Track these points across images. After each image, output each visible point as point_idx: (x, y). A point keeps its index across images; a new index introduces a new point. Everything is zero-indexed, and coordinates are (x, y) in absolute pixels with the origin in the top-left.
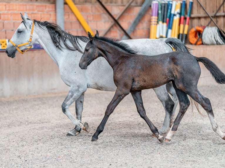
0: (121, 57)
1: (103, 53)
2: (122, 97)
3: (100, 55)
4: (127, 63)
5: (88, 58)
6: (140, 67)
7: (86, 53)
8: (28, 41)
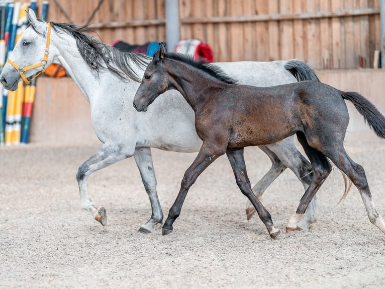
0: (209, 89)
1: (178, 82)
2: (212, 158)
3: (171, 86)
4: (220, 99)
5: (150, 92)
6: (243, 108)
7: (147, 83)
8: (41, 60)
